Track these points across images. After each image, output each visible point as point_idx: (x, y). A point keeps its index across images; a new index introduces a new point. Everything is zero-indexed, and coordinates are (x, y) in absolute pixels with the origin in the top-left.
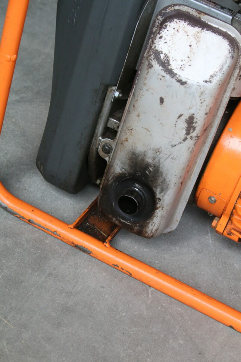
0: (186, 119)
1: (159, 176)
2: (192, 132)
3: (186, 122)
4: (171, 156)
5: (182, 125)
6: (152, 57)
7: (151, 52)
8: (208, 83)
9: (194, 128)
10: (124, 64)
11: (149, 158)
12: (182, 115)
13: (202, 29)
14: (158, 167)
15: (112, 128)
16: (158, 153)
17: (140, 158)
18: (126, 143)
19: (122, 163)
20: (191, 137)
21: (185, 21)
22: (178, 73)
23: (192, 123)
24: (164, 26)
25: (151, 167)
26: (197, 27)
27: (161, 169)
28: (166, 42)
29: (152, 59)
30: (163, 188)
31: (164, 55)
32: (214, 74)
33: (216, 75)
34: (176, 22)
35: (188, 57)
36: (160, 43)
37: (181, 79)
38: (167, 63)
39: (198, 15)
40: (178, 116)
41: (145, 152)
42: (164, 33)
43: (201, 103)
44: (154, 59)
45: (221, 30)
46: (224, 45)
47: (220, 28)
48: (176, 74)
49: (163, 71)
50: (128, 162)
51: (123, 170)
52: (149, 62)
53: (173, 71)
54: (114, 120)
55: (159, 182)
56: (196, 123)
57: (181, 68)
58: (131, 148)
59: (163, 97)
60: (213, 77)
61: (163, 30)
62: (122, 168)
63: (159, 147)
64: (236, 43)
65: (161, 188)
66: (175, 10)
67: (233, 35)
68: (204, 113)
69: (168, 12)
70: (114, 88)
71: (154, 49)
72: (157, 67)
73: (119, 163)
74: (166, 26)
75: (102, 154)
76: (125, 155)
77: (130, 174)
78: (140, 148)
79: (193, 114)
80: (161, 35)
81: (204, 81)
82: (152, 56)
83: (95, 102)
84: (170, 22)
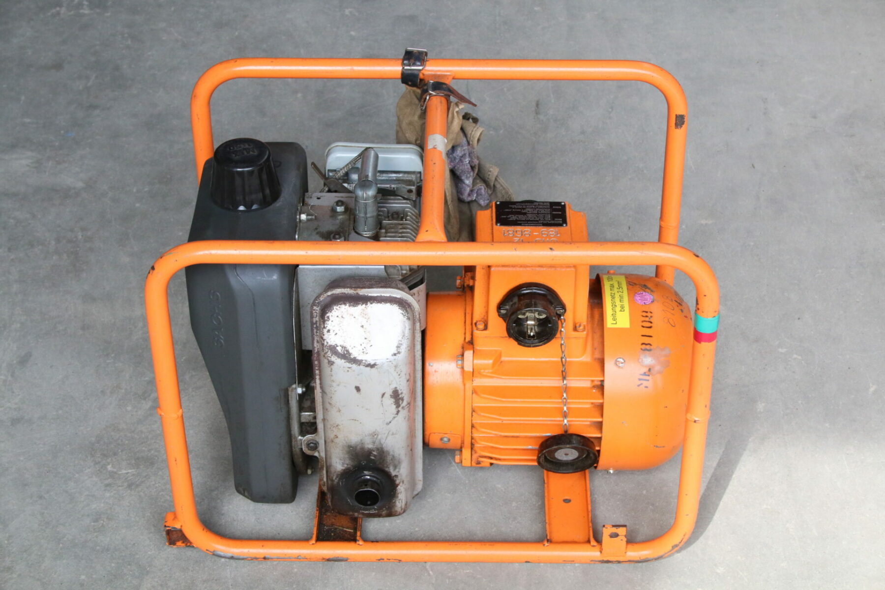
0: (391, 395)
1: (386, 456)
2: (402, 403)
3: (391, 397)
4: (391, 433)
5: (389, 402)
6: (329, 354)
7: (326, 349)
8: (398, 355)
9: (402, 399)
10: (296, 361)
11: (368, 444)
12: (385, 393)
13: (366, 305)
14: (382, 448)
15: (307, 421)
16: (376, 436)
17: (358, 447)
18: (336, 440)
19: (340, 460)
20: (403, 408)
21: (345, 304)
22: (363, 359)
23: (398, 395)
24: (326, 319)
25: (374, 451)
26: (360, 305)
27: (385, 449)
28: (336, 334)
29: (330, 355)
30: (395, 464)
31: (341, 348)
32: (399, 344)
33: (401, 344)
34: (337, 309)
35: (366, 339)
36: (330, 337)
37: (369, 363)
38: (347, 354)
39: (355, 292)
40: (381, 396)
41: (361, 440)
42: (329, 325)
43: (399, 375)
44: (332, 355)
45: (384, 296)
46: (395, 311)
47: (383, 295)
48: (362, 360)
49: (348, 363)
50: (347, 456)
51: (346, 465)
52: (328, 360)
53: (357, 358)
54: (306, 413)
55: (388, 461)
56: (402, 393)
57: (363, 352)
58: (344, 442)
59: (358, 385)
60: (399, 347)
61: (327, 322)
62: (343, 464)
63: (374, 430)
64: (406, 303)
65: (393, 466)
66: (328, 296)
67: (398, 296)
68: (405, 381)
69: (321, 300)
70: (294, 386)
71: (328, 345)
72: (339, 362)
73: (338, 461)
74: (328, 317)
75: (309, 452)
76: (341, 451)
77: (354, 467)
78: (354, 439)
79: (396, 388)
80: (327, 328)
81: (392, 355)
82: (329, 353)
83: (281, 408)
84: (331, 312)
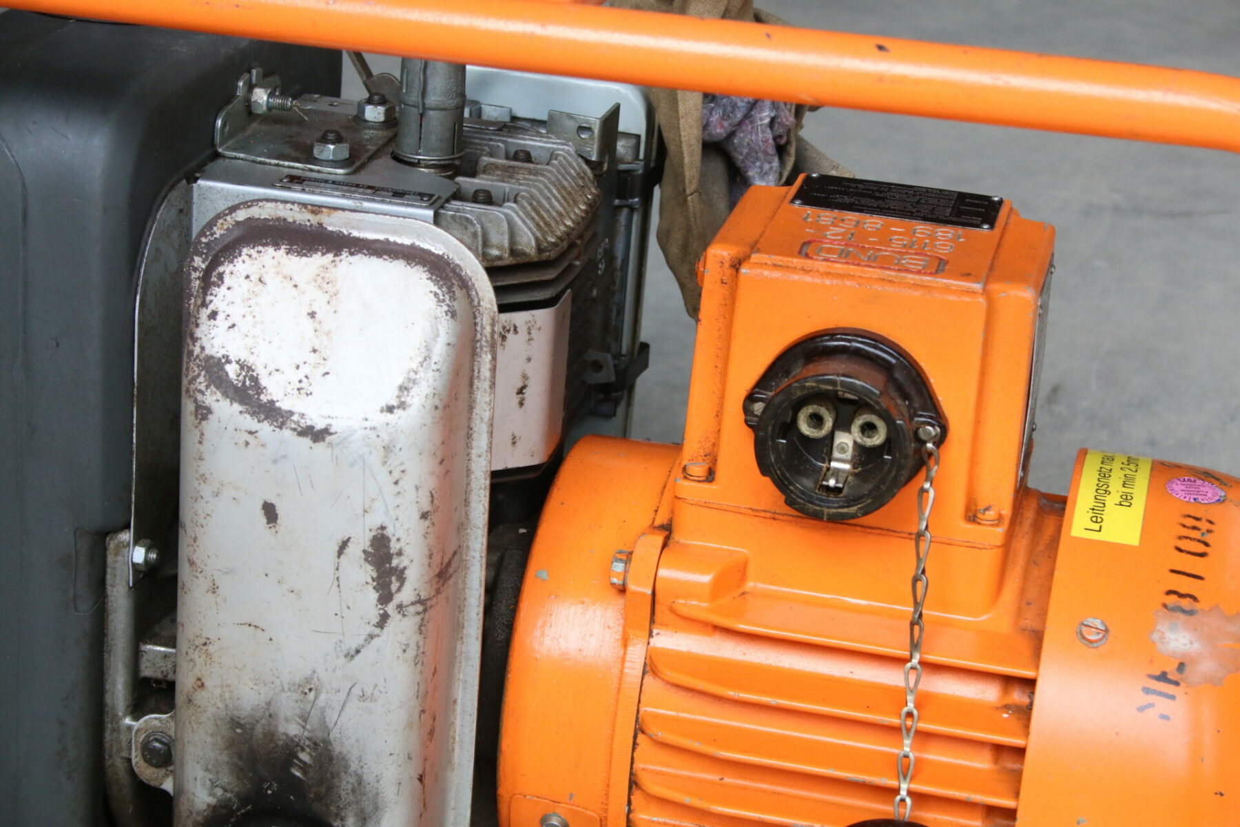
0: (365, 552)
1: (338, 774)
2: (399, 590)
3: (366, 560)
4: (357, 691)
5: (360, 573)
6: (201, 383)
7: (196, 369)
8: (398, 412)
9: (401, 574)
11: (287, 720)
12: (348, 540)
13: (336, 255)
14: (327, 742)
15: (159, 676)
16: (311, 696)
17: (259, 729)
18: (201, 697)
19: (207, 770)
20: (400, 607)
21: (277, 246)
22: (294, 410)
23: (389, 557)
24: (214, 279)
25: (303, 750)
26: (319, 253)
27: (337, 749)
28: (234, 326)
29: (202, 387)
30: (362, 811)
31: (237, 367)
32: (409, 380)
33: (414, 382)
34: (250, 256)
35: (315, 351)
36: (213, 332)
37: (309, 423)
38: (251, 387)
39: (314, 220)
40: (337, 548)
41: (269, 704)
42: (220, 299)
43: (396, 483)
44: (207, 387)
45: (395, 243)
46: (418, 281)
47: (392, 239)
48: (291, 413)
49: (248, 416)
50: (224, 758)
51: (219, 792)
52: (196, 401)
53: (277, 405)
54: (158, 648)
55: (343, 793)
56: (400, 553)
57: (299, 389)
58: (220, 705)
59: (272, 499)
60: (406, 388)
61: (215, 290)
62: (213, 785)
63: (308, 673)
64: (454, 271)
65: (356, 815)
66: (238, 223)
67: (438, 249)
68: (417, 516)
69: (217, 236)
70: (127, 536)
71: (202, 356)
72: (225, 410)
73: (200, 773)
74: (221, 277)
75: (147, 773)
76: (209, 739)
77: (244, 799)
78: (249, 698)
79: (383, 528)
80: (211, 307)
81: (382, 411)
82: (201, 379)
83: (75, 597)
84: (232, 262)
